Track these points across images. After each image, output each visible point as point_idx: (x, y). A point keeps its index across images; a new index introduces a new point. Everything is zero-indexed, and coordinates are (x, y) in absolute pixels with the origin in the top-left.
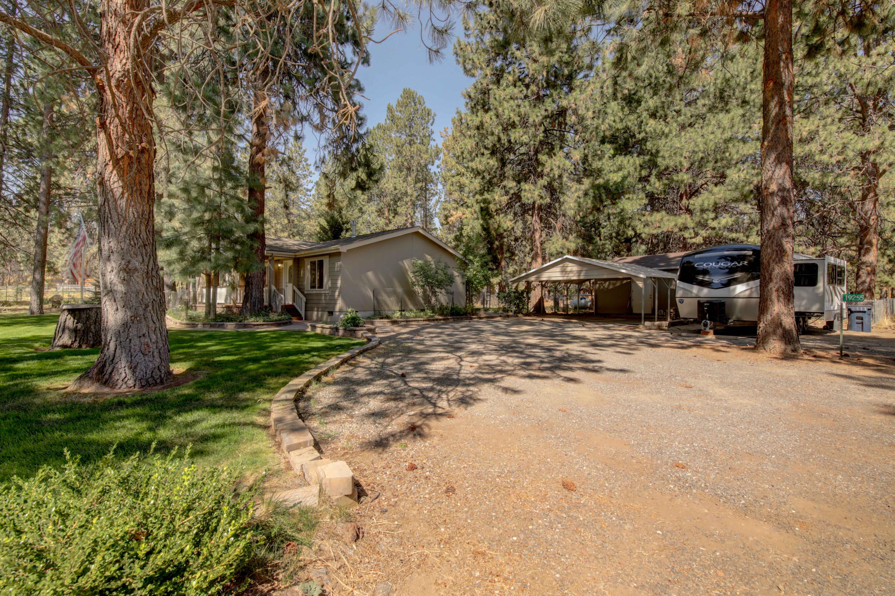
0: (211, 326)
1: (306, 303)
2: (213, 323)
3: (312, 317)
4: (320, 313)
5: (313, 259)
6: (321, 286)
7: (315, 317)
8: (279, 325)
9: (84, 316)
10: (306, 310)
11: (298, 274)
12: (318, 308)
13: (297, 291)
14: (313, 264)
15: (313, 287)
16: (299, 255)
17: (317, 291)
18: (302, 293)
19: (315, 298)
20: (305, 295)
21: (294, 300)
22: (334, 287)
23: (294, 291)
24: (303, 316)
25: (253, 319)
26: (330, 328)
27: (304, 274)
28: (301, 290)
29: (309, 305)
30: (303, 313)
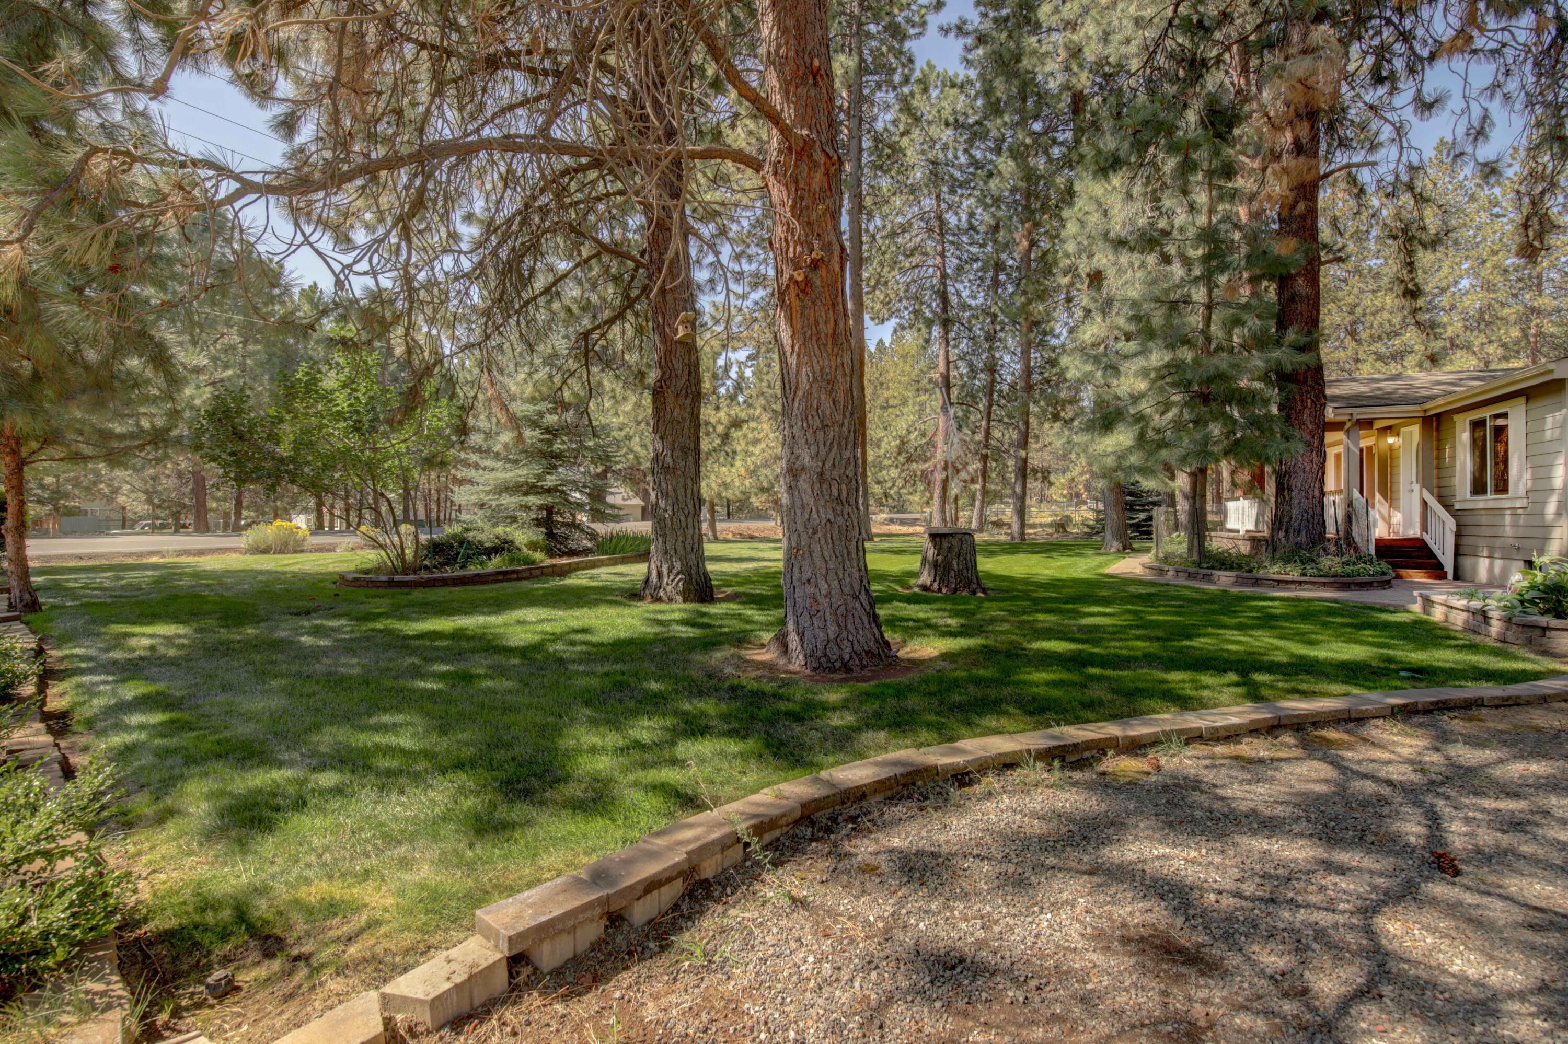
0: (1190, 576)
1: (1458, 535)
2: (1192, 570)
3: (1475, 569)
4: (1498, 563)
5: (1477, 415)
6: (1502, 487)
7: (1482, 574)
8: (1345, 586)
9: (945, 545)
10: (1457, 554)
11: (1440, 458)
12: (1492, 549)
13: (1433, 502)
14: (1478, 425)
15: (1479, 488)
16: (1435, 407)
17: (1490, 500)
18: (1448, 507)
19: (1484, 520)
20: (1455, 514)
21: (1424, 528)
22: (1540, 489)
23: (1425, 504)
24: (1449, 568)
25: (1276, 569)
26: (1467, 610)
27: (1453, 457)
28: (1446, 502)
29: (1466, 541)
30: (1448, 562)
